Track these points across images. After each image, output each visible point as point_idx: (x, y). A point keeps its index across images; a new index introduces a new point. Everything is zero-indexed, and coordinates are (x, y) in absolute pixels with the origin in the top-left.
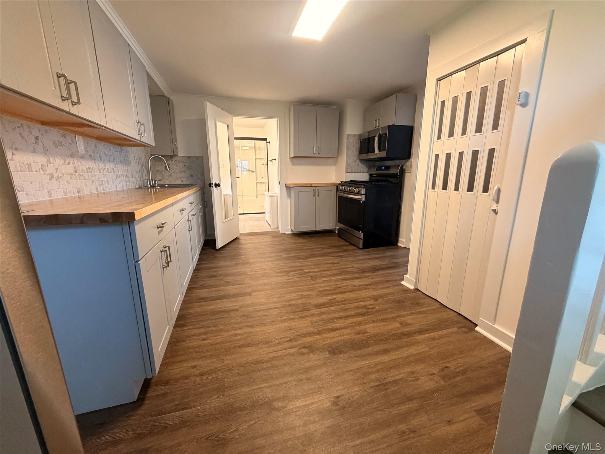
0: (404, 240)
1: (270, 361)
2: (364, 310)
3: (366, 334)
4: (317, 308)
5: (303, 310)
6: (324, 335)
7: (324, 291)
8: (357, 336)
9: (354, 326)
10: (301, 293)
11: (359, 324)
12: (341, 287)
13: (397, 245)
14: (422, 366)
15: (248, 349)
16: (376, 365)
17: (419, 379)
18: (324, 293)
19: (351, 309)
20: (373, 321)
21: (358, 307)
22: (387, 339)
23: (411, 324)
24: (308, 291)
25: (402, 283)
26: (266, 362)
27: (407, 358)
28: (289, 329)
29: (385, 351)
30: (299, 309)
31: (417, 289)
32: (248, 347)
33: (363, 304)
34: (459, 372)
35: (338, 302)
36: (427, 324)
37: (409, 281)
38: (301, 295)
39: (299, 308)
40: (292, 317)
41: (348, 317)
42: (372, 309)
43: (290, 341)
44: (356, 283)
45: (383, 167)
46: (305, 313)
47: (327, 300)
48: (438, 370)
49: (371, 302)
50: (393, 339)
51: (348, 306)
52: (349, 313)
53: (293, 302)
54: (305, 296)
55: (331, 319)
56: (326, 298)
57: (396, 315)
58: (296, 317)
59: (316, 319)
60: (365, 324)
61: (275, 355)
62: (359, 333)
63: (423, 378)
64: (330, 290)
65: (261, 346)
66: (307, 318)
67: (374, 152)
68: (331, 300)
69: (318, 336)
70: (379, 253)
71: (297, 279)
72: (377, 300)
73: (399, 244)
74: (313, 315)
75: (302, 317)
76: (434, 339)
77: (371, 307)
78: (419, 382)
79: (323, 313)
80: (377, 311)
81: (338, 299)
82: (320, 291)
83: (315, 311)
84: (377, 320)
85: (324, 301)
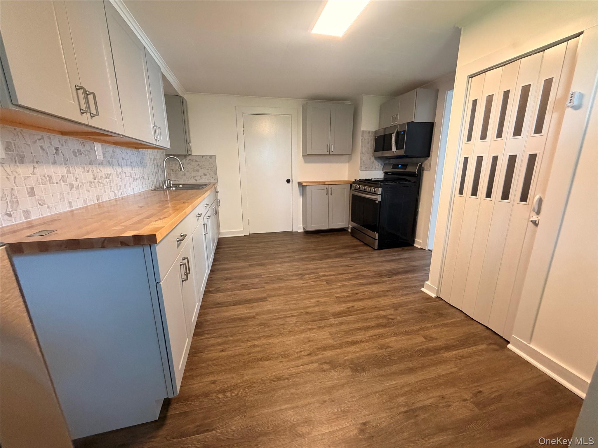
0: (421, 241)
1: (290, 378)
2: (384, 321)
3: (389, 350)
4: (335, 317)
5: (321, 319)
6: (345, 349)
7: (340, 297)
8: (380, 351)
9: (375, 340)
10: (317, 300)
11: (381, 336)
12: (358, 293)
13: (413, 246)
14: (452, 390)
15: (267, 363)
16: (402, 387)
17: (450, 406)
18: (342, 300)
19: (370, 318)
20: (396, 334)
21: (377, 318)
22: (411, 356)
23: (436, 339)
24: (325, 297)
25: (422, 289)
26: (287, 379)
27: (435, 379)
28: (308, 340)
29: (411, 370)
30: (316, 318)
31: (439, 297)
32: (268, 360)
33: (383, 313)
34: (494, 398)
35: (357, 310)
36: (453, 339)
37: (430, 288)
38: (318, 301)
39: (317, 316)
40: (310, 327)
41: (368, 328)
42: (392, 319)
43: (310, 354)
44: (373, 289)
45: (400, 165)
46: (324, 323)
47: (346, 308)
48: (471, 395)
49: (392, 312)
50: (418, 356)
51: (367, 315)
52: (369, 324)
53: (310, 310)
54: (322, 303)
55: (351, 330)
56: (344, 305)
57: (419, 327)
58: (315, 327)
59: (334, 329)
60: (387, 337)
61: (294, 370)
62: (381, 348)
63: (455, 404)
64: (348, 296)
65: (280, 359)
66: (326, 329)
67: (391, 149)
68: (349, 308)
69: (338, 350)
70: (394, 255)
71: (313, 283)
72: (397, 310)
73: (415, 245)
74: (331, 325)
75: (320, 327)
76: (462, 357)
77: (392, 317)
78: (451, 409)
79: (341, 323)
80: (399, 322)
81: (356, 307)
82: (337, 297)
83: (333, 321)
84: (399, 333)
85: (342, 309)
